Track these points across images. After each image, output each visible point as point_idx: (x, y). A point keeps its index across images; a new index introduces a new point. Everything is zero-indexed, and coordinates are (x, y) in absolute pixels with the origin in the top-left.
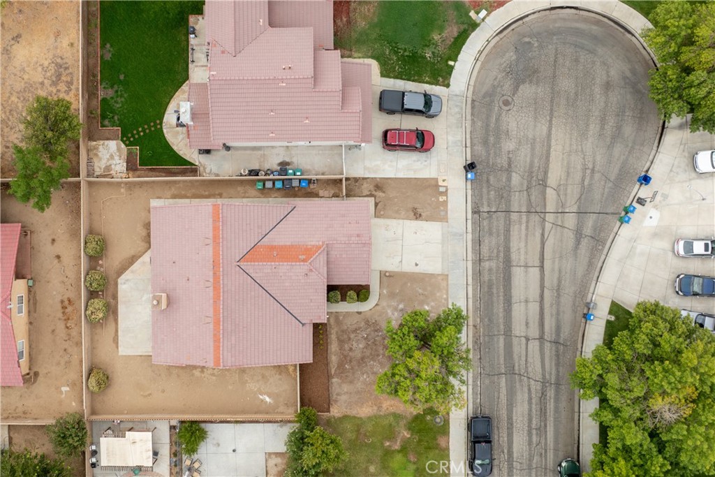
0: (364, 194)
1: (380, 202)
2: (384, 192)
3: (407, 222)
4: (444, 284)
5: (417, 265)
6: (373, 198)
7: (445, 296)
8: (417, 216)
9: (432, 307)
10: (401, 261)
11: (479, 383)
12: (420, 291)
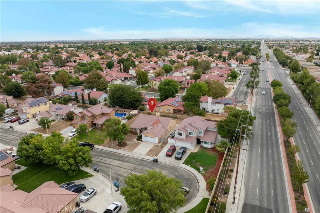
4: (129, 151)
6: (160, 146)
7: (126, 151)
8: (150, 151)
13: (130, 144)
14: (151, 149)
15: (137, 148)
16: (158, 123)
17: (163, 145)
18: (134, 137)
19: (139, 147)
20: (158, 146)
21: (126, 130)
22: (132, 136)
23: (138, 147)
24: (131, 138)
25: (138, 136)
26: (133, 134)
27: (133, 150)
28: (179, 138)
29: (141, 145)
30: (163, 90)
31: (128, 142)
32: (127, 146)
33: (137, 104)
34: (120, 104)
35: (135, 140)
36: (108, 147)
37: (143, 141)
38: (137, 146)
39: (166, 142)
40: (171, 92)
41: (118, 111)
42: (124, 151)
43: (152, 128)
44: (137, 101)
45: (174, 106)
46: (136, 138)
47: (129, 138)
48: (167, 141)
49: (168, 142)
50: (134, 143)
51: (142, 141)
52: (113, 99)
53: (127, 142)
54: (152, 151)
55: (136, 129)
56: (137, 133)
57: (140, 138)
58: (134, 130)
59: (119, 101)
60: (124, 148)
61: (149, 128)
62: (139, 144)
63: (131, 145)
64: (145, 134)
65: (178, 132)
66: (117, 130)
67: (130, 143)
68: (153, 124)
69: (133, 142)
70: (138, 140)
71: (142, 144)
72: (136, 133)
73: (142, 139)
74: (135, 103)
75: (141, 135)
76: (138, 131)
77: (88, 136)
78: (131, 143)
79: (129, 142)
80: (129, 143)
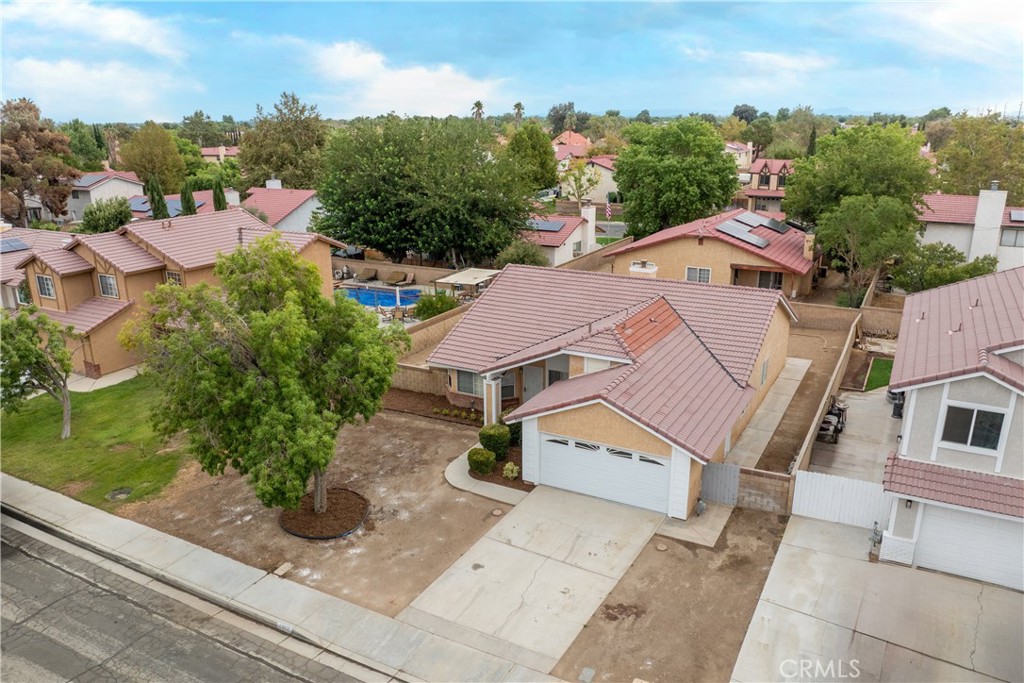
0: (729, 536)
1: (696, 555)
2: (721, 569)
3: (608, 586)
4: (379, 600)
5: (477, 567)
6: (712, 545)
7: (345, 591)
8: (611, 611)
9: (349, 559)
10: (509, 543)
11: (82, 575)
12: (406, 554)
13: (404, 515)
14: (620, 587)
15: (464, 563)
16: (668, 328)
17: (748, 544)
18: (445, 447)
19: (484, 548)
20: (691, 546)
21: (351, 366)
22: (436, 436)
23: (482, 549)
24: (423, 449)
25: (488, 441)
26: (447, 419)
27: (422, 585)
28: (952, 474)
29: (505, 525)
30: (647, 180)
31: (382, 490)
32: (371, 528)
33: (492, 230)
34: (387, 230)
35: (457, 472)
36: (177, 534)
37: (530, 487)
38: (470, 537)
39: (770, 505)
40: (694, 190)
41: (374, 278)
42: (318, 587)
43: (615, 366)
44: (491, 213)
45: (742, 244)
46: (464, 457)
47: (405, 456)
48: (786, 499)
49: (797, 508)
50: (443, 507)
51: (518, 482)
52: (340, 202)
53: (381, 494)
54: (638, 611)
55: (470, 375)
56: (480, 413)
57: (502, 459)
58: (454, 388)
59: (381, 214)
60: (327, 550)
61: (589, 368)
62: (492, 513)
63: (415, 519)
64: (547, 416)
65: (946, 400)
66: (255, 356)
67: (406, 506)
68: (623, 326)
69: (438, 493)
70: (478, 469)
71: (523, 517)
72: (471, 414)
73: (519, 462)
74: (481, 221)
75: (516, 431)
76: (489, 392)
77: (67, 416)
78: (413, 495)
79: (397, 489)
80: (394, 502)
